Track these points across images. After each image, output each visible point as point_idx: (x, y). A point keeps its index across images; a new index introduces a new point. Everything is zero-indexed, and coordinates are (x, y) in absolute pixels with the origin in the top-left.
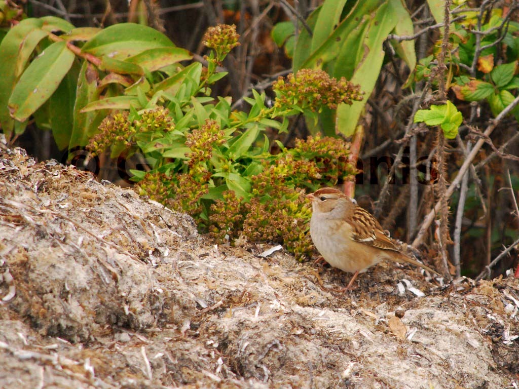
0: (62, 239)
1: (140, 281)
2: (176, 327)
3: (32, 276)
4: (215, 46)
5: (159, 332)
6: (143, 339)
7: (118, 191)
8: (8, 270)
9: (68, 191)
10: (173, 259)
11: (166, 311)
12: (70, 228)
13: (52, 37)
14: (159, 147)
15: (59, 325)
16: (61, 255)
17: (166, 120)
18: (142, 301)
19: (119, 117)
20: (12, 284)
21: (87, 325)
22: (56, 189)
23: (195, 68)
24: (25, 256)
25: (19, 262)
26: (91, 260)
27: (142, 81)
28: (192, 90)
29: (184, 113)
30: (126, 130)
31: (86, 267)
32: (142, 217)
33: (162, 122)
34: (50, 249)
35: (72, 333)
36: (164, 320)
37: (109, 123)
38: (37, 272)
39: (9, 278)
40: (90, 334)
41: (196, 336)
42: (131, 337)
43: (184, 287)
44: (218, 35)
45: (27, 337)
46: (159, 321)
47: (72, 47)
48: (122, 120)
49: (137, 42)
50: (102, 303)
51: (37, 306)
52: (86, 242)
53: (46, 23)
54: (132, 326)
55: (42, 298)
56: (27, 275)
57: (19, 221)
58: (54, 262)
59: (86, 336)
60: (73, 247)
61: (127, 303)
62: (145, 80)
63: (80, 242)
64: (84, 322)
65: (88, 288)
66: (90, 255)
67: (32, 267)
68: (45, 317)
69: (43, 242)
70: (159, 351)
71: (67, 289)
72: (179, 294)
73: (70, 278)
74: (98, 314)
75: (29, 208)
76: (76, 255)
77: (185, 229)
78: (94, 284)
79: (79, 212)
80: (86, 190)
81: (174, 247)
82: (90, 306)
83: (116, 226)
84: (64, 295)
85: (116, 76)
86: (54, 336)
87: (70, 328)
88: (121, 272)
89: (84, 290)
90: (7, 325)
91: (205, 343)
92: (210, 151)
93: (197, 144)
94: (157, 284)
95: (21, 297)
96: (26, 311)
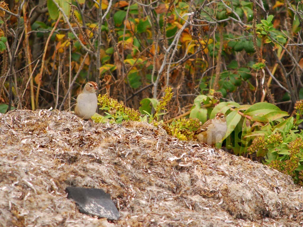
0: (240, 181)
1: (272, 198)
2: (287, 217)
3: (229, 195)
4: (300, 108)
5: (280, 218)
6: (274, 221)
7: (261, 165)
8: (220, 192)
9: (241, 165)
10: (285, 192)
11: (283, 210)
12: (243, 177)
13: (232, 109)
14: (277, 150)
15: (241, 214)
16: (241, 187)
17: (280, 138)
18: (273, 206)
19: (260, 138)
20: (222, 198)
21: (252, 214)
22: (237, 164)
23: (291, 119)
24: (226, 187)
25: (224, 189)
26: (252, 189)
27: (268, 125)
28: (290, 127)
29: (287, 137)
30: (263, 143)
31: (251, 191)
32: (271, 175)
33: (279, 139)
34: (236, 184)
35: (246, 217)
36: (282, 214)
37: (256, 140)
38: (231, 193)
39: (221, 195)
40: (253, 218)
41: (295, 220)
42: (269, 220)
43: (290, 202)
44: (300, 104)
45: (229, 218)
46: (280, 214)
47: (240, 113)
48: (262, 139)
49: (266, 110)
50: (257, 206)
51: (232, 206)
52: (250, 182)
53: (229, 104)
54: (270, 216)
55: (234, 203)
56: (227, 194)
57: (224, 174)
58: (238, 189)
59: (252, 219)
60: (245, 184)
61: (267, 206)
62: (269, 124)
63: (248, 182)
64: (250, 213)
65: (252, 200)
66: (252, 187)
67: (229, 191)
68: (235, 211)
69: (233, 182)
70: (281, 225)
71: (243, 200)
72: (288, 204)
73: (244, 195)
74: (256, 211)
75: (227, 169)
76: (246, 186)
77: (289, 181)
78: (254, 198)
79: (246, 172)
80: (248, 164)
81: (285, 187)
82: (253, 207)
83: (261, 177)
84: (242, 202)
85: (258, 123)
86: (239, 219)
87: (245, 215)
88: (264, 194)
89: (250, 201)
90: (221, 213)
91: (299, 223)
92: (299, 150)
93: (293, 147)
94: (279, 200)
95: (225, 203)
96: (228, 209)
